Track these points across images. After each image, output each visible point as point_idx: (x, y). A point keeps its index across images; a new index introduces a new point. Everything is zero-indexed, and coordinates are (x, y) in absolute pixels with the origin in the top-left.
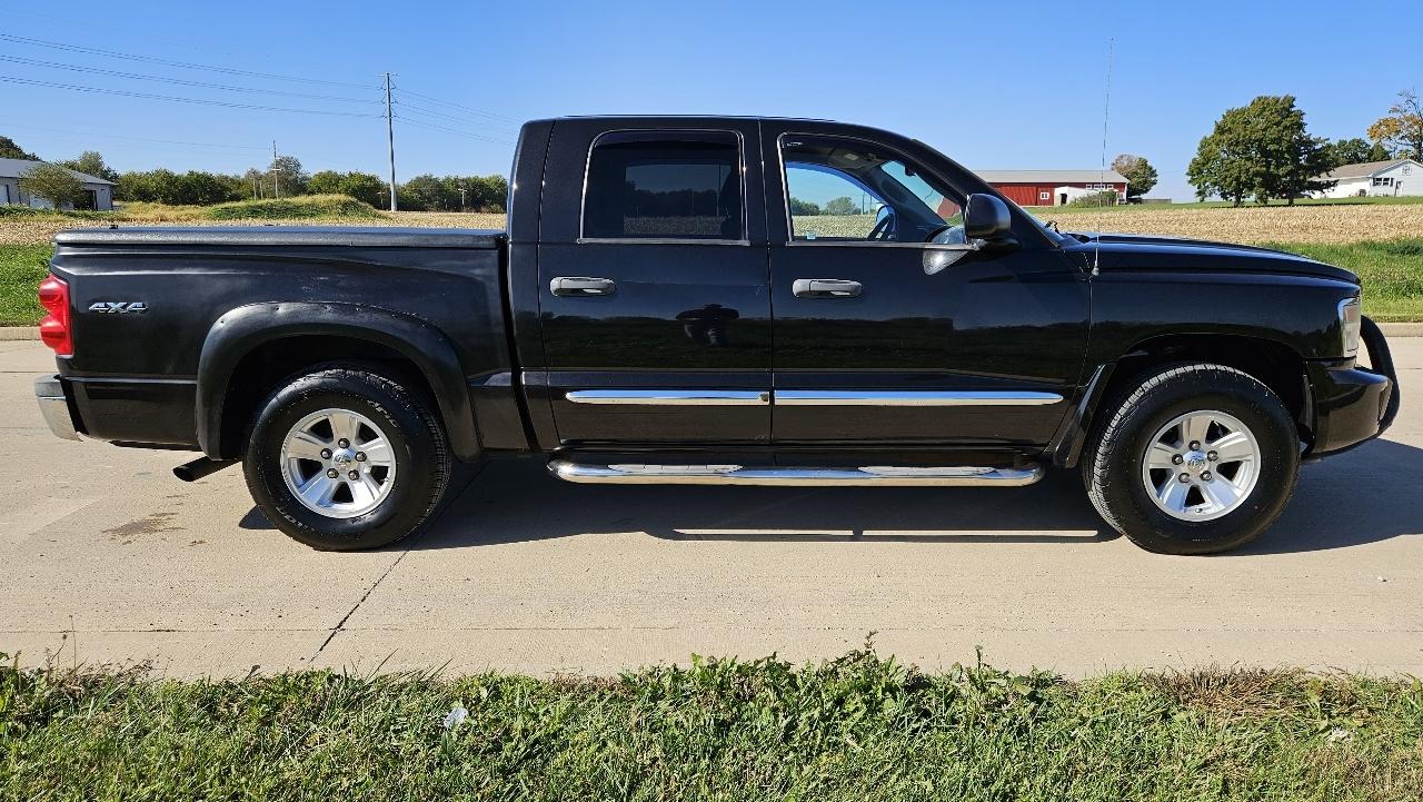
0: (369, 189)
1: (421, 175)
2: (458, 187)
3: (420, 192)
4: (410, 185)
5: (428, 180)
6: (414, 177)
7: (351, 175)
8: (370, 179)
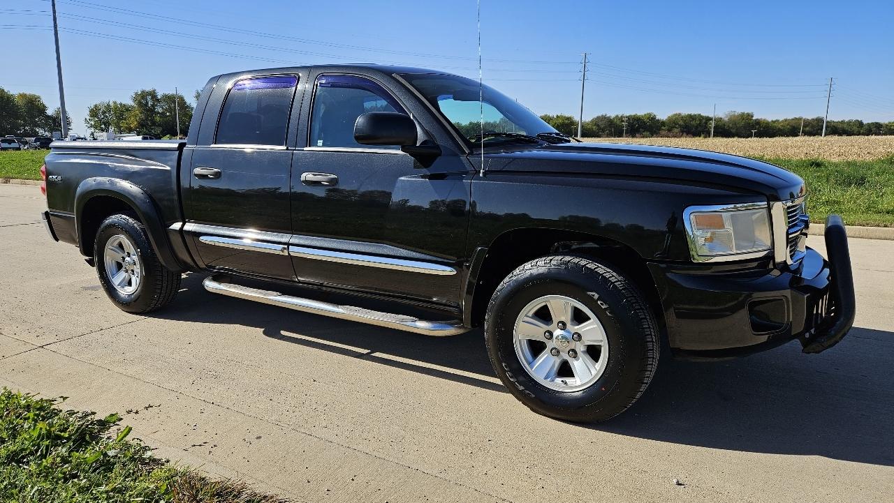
0: (567, 124)
1: (600, 115)
2: (623, 121)
3: (598, 126)
4: (592, 121)
5: (603, 118)
6: (595, 116)
7: (557, 116)
8: (568, 119)
